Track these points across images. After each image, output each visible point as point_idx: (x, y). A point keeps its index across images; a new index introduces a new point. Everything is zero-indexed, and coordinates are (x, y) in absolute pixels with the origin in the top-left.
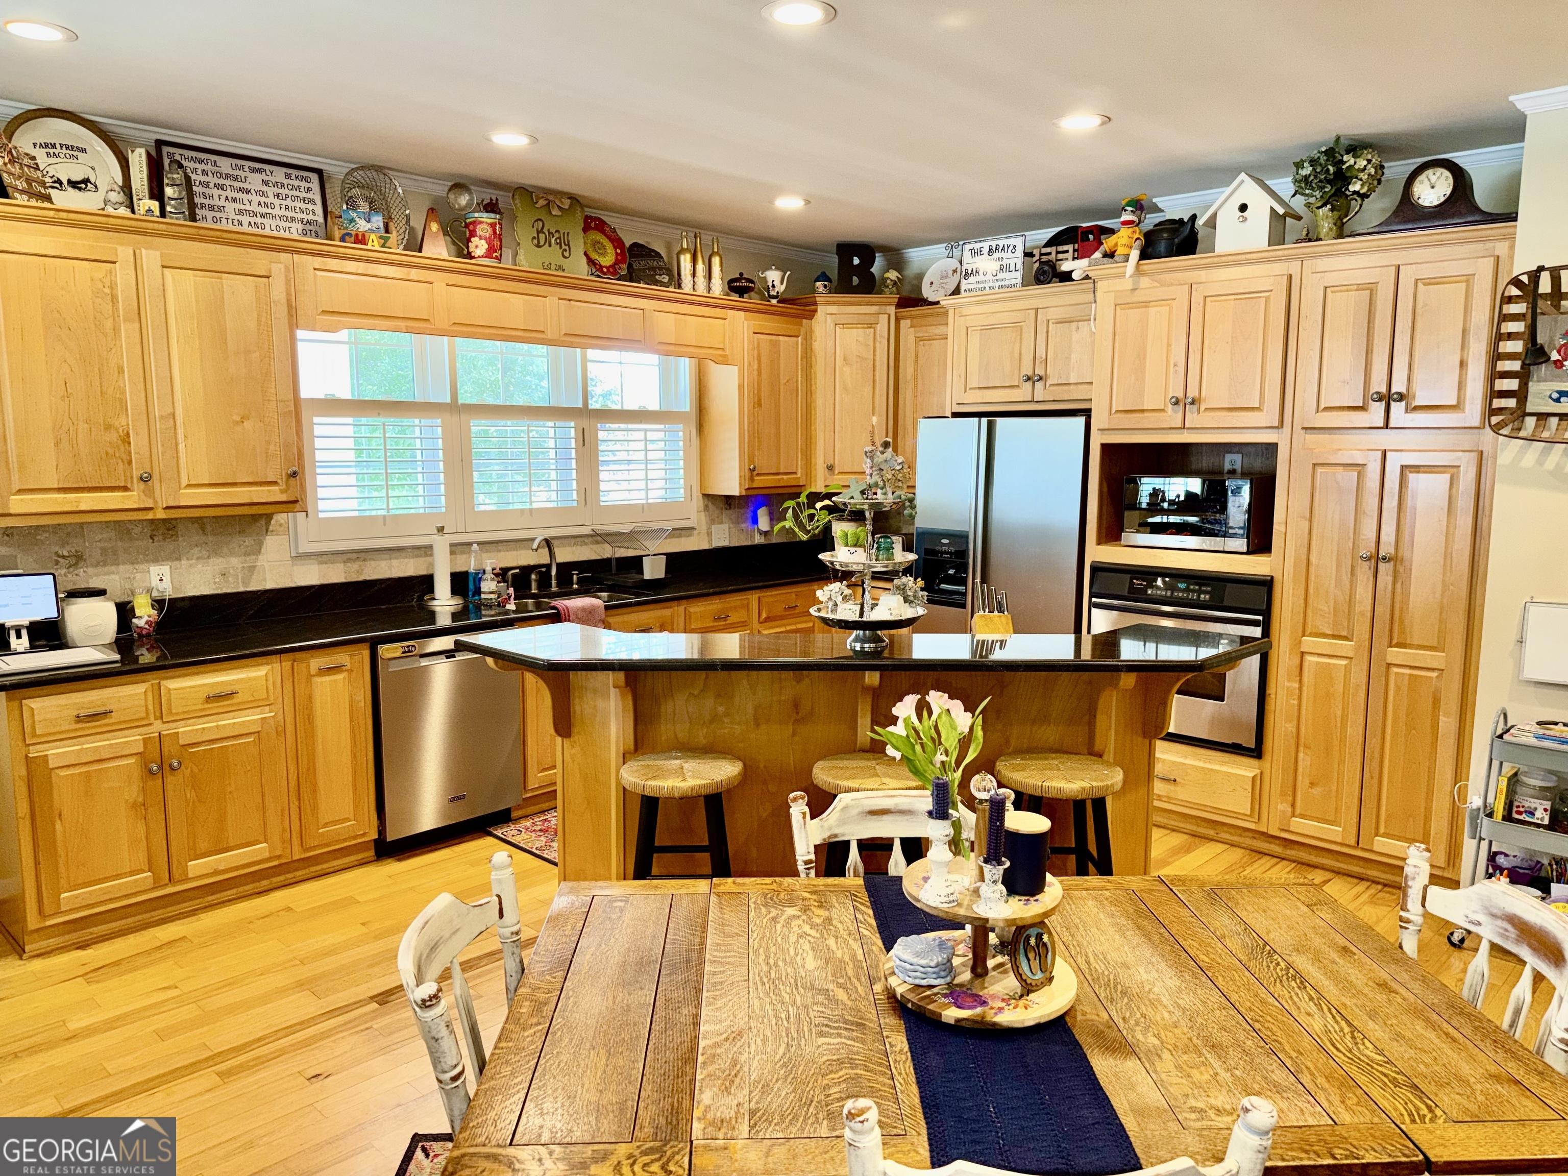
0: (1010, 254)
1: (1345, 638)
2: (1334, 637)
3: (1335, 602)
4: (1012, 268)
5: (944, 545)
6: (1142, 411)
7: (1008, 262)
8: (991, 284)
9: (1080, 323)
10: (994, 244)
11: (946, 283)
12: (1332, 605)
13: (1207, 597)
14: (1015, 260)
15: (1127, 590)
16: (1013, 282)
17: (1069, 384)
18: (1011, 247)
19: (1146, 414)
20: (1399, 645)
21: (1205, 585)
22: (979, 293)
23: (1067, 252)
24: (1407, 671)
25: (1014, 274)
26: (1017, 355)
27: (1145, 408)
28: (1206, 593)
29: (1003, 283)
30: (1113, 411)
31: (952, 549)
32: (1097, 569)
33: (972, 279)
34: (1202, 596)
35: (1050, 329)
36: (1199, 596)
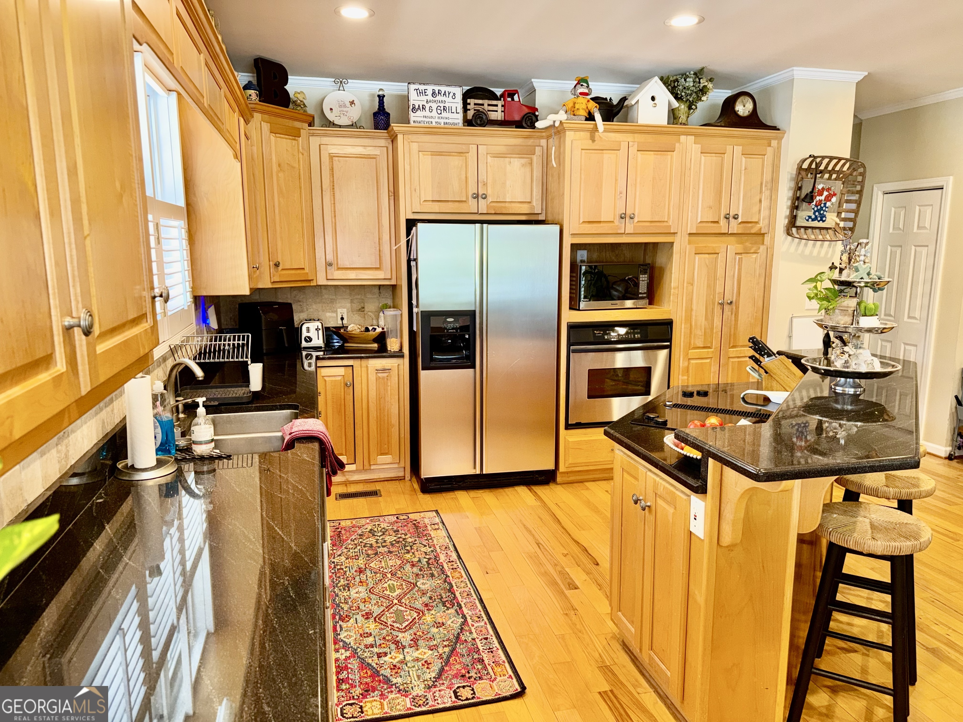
0: (450, 99)
1: (709, 348)
2: (704, 348)
3: (705, 329)
4: (454, 110)
5: (450, 322)
6: (600, 222)
7: (450, 105)
8: (437, 120)
9: (512, 159)
10: (437, 88)
11: (347, 112)
12: (703, 331)
13: (639, 335)
14: (456, 105)
15: (592, 338)
16: (456, 121)
17: (505, 202)
18: (451, 95)
19: (602, 225)
20: (734, 347)
21: (636, 329)
22: (427, 125)
23: (497, 106)
24: (736, 360)
25: (455, 115)
26: (463, 177)
27: (602, 220)
28: (637, 333)
29: (447, 121)
30: (581, 222)
31: (458, 325)
32: (572, 327)
33: (419, 113)
34: (636, 336)
35: (488, 161)
36: (634, 336)
